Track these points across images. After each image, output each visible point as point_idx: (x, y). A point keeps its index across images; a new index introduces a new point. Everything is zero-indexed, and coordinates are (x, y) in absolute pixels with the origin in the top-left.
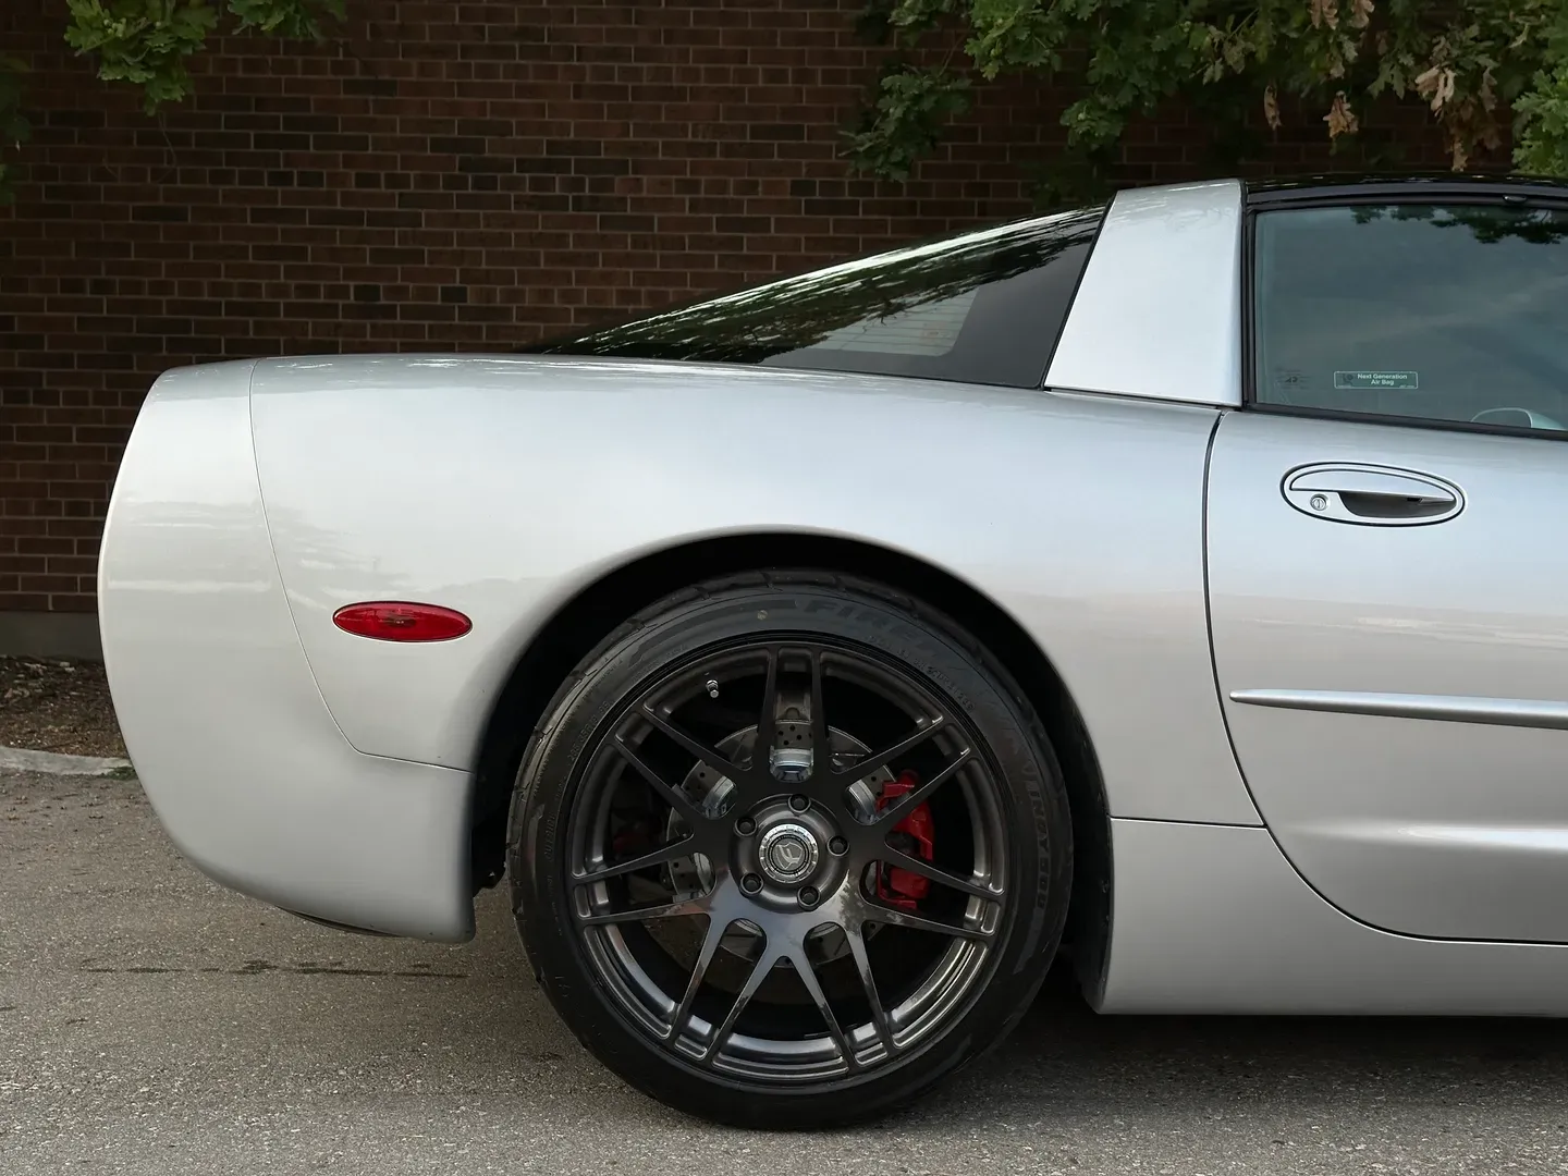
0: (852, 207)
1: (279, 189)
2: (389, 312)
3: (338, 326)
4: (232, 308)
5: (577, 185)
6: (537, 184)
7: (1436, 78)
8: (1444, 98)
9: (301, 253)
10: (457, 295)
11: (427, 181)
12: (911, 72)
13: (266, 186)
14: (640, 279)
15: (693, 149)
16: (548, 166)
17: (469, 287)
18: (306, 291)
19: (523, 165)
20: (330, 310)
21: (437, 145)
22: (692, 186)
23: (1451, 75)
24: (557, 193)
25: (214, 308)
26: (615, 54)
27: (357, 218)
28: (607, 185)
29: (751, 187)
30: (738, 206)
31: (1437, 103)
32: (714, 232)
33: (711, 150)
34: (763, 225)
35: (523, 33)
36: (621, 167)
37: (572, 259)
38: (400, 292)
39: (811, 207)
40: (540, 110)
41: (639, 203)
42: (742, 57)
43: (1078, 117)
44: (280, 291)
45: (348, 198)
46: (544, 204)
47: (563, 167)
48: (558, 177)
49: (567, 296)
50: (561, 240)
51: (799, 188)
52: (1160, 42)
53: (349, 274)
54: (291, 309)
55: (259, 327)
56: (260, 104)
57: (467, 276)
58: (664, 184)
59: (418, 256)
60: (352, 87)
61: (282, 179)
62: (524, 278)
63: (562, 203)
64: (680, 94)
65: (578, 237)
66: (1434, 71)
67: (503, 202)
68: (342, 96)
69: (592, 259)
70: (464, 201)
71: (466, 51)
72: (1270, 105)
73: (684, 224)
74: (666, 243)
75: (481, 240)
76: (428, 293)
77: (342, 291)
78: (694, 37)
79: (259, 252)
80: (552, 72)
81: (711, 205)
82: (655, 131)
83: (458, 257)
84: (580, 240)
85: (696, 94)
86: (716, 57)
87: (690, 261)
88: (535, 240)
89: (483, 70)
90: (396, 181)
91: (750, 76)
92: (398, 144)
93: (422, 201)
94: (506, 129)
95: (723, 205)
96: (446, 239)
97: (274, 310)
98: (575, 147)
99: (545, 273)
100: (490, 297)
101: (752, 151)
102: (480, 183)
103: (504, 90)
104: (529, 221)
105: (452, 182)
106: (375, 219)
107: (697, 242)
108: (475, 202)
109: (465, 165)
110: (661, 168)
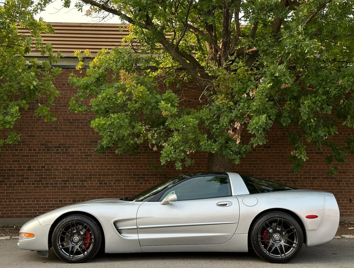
1: (16, 152)
2: (33, 170)
3: (25, 172)
4: (8, 170)
5: (63, 150)
6: (57, 150)
9: (19, 161)
10: (44, 167)
11: (39, 150)
13: (14, 151)
14: (72, 164)
15: (81, 144)
16: (58, 147)
18: (19, 167)
19: (54, 147)
20: (23, 170)
21: (41, 145)
22: (81, 150)
24: (60, 151)
25: (5, 170)
26: (68, 131)
27: (28, 156)
28: (67, 150)
29: (90, 150)
30: (88, 153)
32: (84, 157)
33: (83, 144)
34: (92, 155)
35: (55, 128)
36: (70, 147)
37: (62, 161)
38: (34, 167)
40: (57, 139)
41: (72, 153)
44: (16, 167)
45: (27, 153)
46: (57, 153)
47: (61, 147)
48: (60, 149)
49: (61, 167)
50: (60, 158)
53: (27, 164)
54: (17, 170)
55: (12, 173)
57: (45, 164)
58: (76, 149)
59: (37, 161)
60: (28, 136)
61: (17, 150)
62: (54, 164)
63: (60, 153)
64: (79, 136)
67: (51, 153)
68: (27, 138)
69: (65, 161)
70: (45, 153)
71: (46, 130)
73: (79, 156)
74: (76, 158)
75: (48, 158)
76: (39, 167)
77: (26, 167)
78: (81, 128)
79: (13, 161)
80: (59, 133)
81: (83, 153)
82: (75, 142)
83: (44, 161)
84: (63, 158)
85: (81, 136)
86: (84, 131)
87: (80, 161)
88: (56, 158)
89: (49, 133)
90: (35, 150)
91: (90, 134)
92: (35, 144)
93: (38, 153)
94: (52, 142)
95: (86, 153)
96: (42, 159)
97: (14, 170)
98: (62, 144)
99: (57, 163)
100: (49, 167)
101: (90, 145)
102: (47, 150)
103: (52, 136)
104: (55, 156)
105: (43, 150)
106: (31, 156)
107: (81, 158)
108: (47, 153)
109: (45, 147)
110: (76, 147)
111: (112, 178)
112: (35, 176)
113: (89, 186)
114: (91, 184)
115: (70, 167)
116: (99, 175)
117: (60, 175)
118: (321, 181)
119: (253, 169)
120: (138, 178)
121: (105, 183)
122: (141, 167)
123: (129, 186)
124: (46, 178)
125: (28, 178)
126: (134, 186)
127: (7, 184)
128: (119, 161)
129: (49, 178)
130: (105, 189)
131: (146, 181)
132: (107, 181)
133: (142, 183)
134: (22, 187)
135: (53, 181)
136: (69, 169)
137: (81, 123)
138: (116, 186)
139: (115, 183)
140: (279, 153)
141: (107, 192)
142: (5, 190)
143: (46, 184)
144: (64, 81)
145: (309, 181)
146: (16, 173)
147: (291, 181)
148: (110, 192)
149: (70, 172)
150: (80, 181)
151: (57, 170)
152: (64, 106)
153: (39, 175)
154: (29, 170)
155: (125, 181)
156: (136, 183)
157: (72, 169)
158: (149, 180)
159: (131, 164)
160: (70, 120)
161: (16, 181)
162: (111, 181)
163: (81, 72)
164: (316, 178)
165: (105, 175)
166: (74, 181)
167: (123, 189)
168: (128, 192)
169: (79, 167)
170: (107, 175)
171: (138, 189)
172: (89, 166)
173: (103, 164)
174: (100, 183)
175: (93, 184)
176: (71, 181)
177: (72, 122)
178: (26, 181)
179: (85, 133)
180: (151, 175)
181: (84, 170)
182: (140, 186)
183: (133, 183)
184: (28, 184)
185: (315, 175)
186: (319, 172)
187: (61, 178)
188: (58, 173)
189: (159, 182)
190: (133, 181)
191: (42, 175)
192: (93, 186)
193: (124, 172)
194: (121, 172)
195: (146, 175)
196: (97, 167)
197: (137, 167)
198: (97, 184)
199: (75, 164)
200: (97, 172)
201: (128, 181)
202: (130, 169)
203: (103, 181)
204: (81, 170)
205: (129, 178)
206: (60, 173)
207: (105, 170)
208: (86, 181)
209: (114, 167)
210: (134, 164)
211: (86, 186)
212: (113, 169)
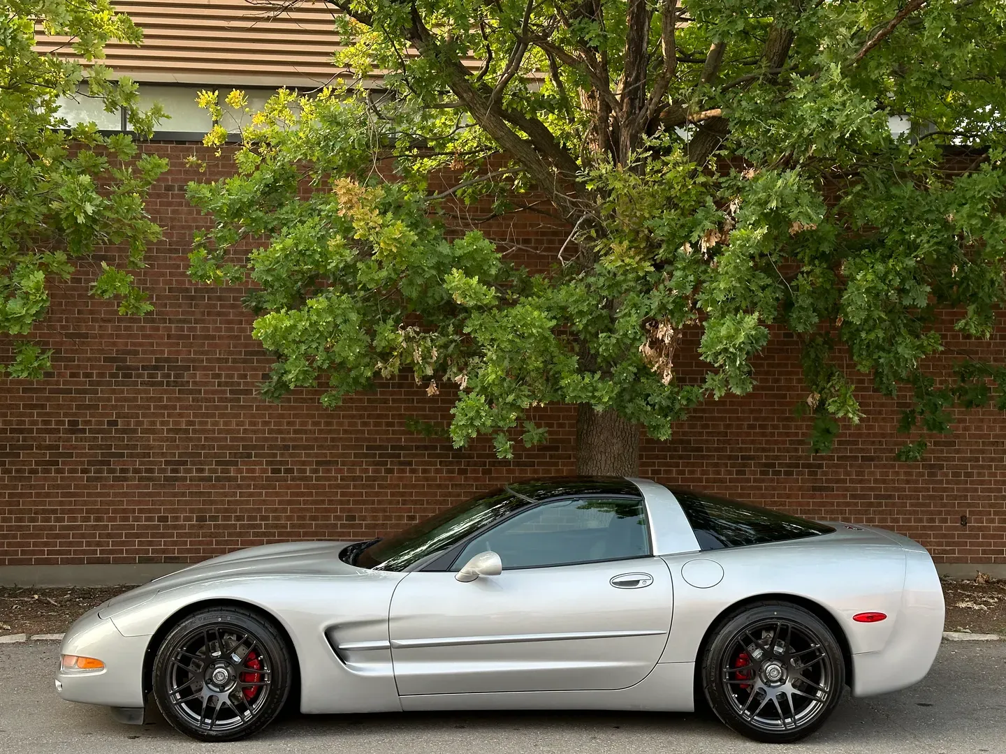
2: (83, 431)
3: (60, 438)
4: (12, 431)
5: (169, 376)
6: (151, 376)
9: (43, 407)
10: (115, 423)
11: (101, 375)
14: (195, 415)
15: (219, 360)
16: (156, 368)
17: (119, 420)
18: (45, 422)
19: (144, 368)
20: (58, 431)
21: (106, 360)
22: (219, 376)
23: (466, 377)
24: (159, 379)
25: (4, 431)
26: (184, 321)
27: (69, 391)
28: (181, 376)
29: (245, 376)
30: (239, 384)
32: (228, 395)
33: (227, 360)
34: (249, 392)
36: (188, 368)
37: (165, 407)
38: (88, 423)
40: (152, 344)
41: (195, 383)
42: (241, 322)
44: (34, 423)
45: (65, 383)
46: (153, 384)
47: (162, 368)
48: (159, 373)
49: (163, 423)
50: (161, 399)
53: (66, 415)
54: (39, 431)
55: (24, 439)
57: (118, 416)
58: (205, 375)
59: (96, 407)
60: (67, 336)
62: (144, 416)
63: (161, 383)
64: (213, 338)
66: (461, 376)
67: (135, 383)
68: (64, 339)
69: (174, 407)
70: (117, 383)
71: (120, 321)
73: (214, 392)
74: (207, 400)
75: (126, 400)
76: (101, 423)
77: (63, 423)
78: (219, 314)
79: (25, 406)
80: (157, 329)
81: (226, 384)
82: (203, 353)
83: (114, 407)
84: (169, 399)
85: (220, 338)
86: (229, 322)
87: (217, 408)
88: (149, 399)
89: (126, 328)
90: (87, 375)
91: (244, 331)
92: (89, 359)
93: (98, 383)
94: (136, 353)
95: (232, 384)
96: (109, 399)
97: (31, 431)
98: (167, 360)
99: (153, 413)
100: (128, 423)
101: (245, 361)
102: (125, 376)
103: (136, 336)
104: (147, 392)
105: (112, 375)
106: (78, 391)
107: (221, 400)
108: (123, 384)
109: (118, 368)
110: (205, 368)
111: (307, 455)
112: (91, 447)
113: (243, 478)
114: (248, 471)
115: (191, 423)
116: (270, 447)
117: (161, 447)
118: (885, 466)
119: (701, 434)
120: (381, 456)
121: (288, 471)
122: (389, 424)
123: (354, 479)
124: (122, 455)
125: (71, 455)
126: (368, 478)
127: (9, 471)
129: (131, 455)
130: (288, 487)
131: (401, 463)
132: (294, 463)
133: (390, 471)
134: (55, 479)
135: (142, 463)
136: (187, 431)
137: (220, 299)
138: (318, 479)
139: (316, 471)
140: (772, 389)
141: (293, 494)
142: (6, 487)
143: (122, 471)
144: (170, 178)
145: (851, 466)
146: (35, 441)
147: (804, 466)
148: (303, 494)
149: (191, 439)
150: (218, 463)
151: (153, 431)
152: (169, 249)
153: (100, 447)
154: (73, 432)
155: (343, 464)
156: (374, 471)
157: (195, 431)
158: (410, 464)
159: (361, 417)
160: (187, 290)
161: (37, 463)
162: (304, 463)
163: (217, 155)
164: (872, 459)
165: (286, 448)
166: (201, 463)
167: (338, 486)
168: (354, 494)
169: (216, 424)
170: (294, 447)
171: (380, 486)
172: (242, 422)
173: (282, 416)
174: (274, 471)
175: (253, 471)
176: (193, 463)
177: (192, 298)
178: (64, 463)
179: (232, 330)
180: (417, 448)
181: (228, 431)
182: (385, 479)
183: (366, 471)
184: (70, 471)
185: (868, 451)
186: (880, 441)
187: (163, 455)
188: (154, 440)
189: (439, 467)
190: (368, 463)
191: (110, 447)
192: (254, 479)
193: (341, 438)
194: (333, 440)
195: (402, 448)
196: (266, 423)
197: (376, 425)
198: (265, 471)
199: (204, 415)
200: (266, 439)
201: (354, 464)
202: (357, 432)
203: (281, 463)
204: (220, 431)
205: (356, 455)
206: (162, 440)
207: (289, 433)
208: (236, 464)
209: (314, 424)
210: (369, 416)
211: (236, 479)
212: (310, 430)
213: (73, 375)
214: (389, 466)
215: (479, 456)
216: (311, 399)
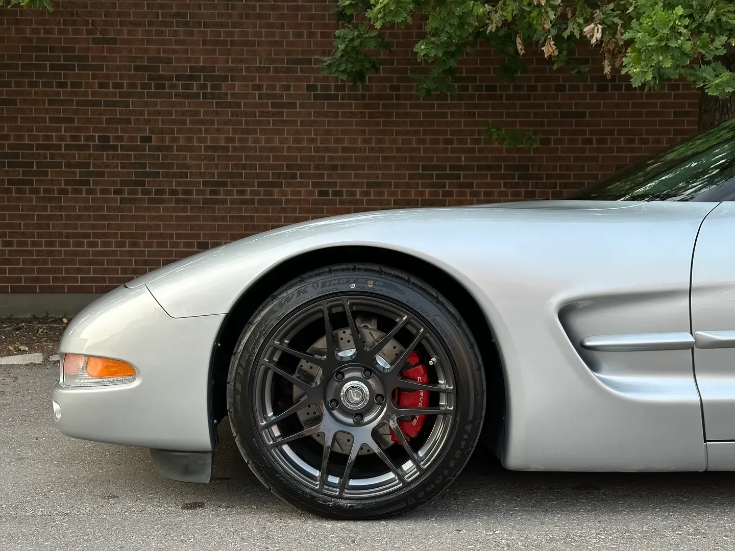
0: (335, 97)
1: (61, 90)
2: (115, 148)
3: (90, 155)
4: (39, 147)
5: (204, 87)
6: (186, 87)
7: (593, 29)
8: (597, 38)
9: (71, 120)
10: (148, 139)
11: (132, 85)
12: (349, 28)
13: (55, 89)
14: (235, 131)
15: (259, 69)
16: (191, 78)
17: (153, 136)
18: (74, 138)
19: (179, 78)
20: (87, 147)
21: (137, 68)
22: (259, 87)
23: (600, 27)
24: (195, 91)
25: (30, 147)
26: (221, 25)
27: (98, 104)
28: (219, 87)
29: (287, 88)
30: (281, 96)
31: (593, 41)
32: (270, 109)
33: (268, 70)
34: (293, 105)
35: (177, 15)
36: (225, 78)
37: (202, 122)
38: (119, 138)
39: (316, 97)
40: (186, 51)
41: (233, 95)
42: (282, 26)
43: (421, 48)
44: (62, 138)
45: (94, 94)
46: (188, 96)
47: (197, 78)
48: (195, 83)
49: (200, 140)
50: (197, 113)
51: (310, 88)
52: (458, 11)
53: (95, 130)
54: (68, 147)
55: (52, 156)
56: (52, 49)
57: (152, 131)
58: (245, 86)
59: (128, 121)
60: (95, 41)
61: (62, 85)
62: (179, 131)
63: (197, 96)
64: (253, 43)
65: (205, 112)
66: (592, 25)
67: (169, 95)
68: (91, 45)
69: (212, 122)
70: (150, 95)
71: (151, 24)
72: (520, 43)
73: (256, 105)
74: (246, 114)
75: (159, 113)
76: (132, 139)
77: (92, 138)
78: (259, 17)
79: (52, 120)
80: (192, 33)
81: (268, 96)
82: (242, 61)
83: (148, 122)
85: (260, 44)
86: (270, 26)
87: (259, 123)
88: (184, 113)
89: (159, 33)
90: (117, 86)
91: (286, 35)
92: (118, 68)
93: (130, 95)
94: (170, 60)
95: (274, 96)
96: (142, 113)
97: (59, 147)
98: (203, 69)
99: (190, 129)
100: (163, 140)
101: (288, 70)
102: (158, 86)
103: (169, 42)
104: (181, 104)
106: (107, 104)
107: (262, 114)
108: (155, 95)
109: (150, 78)
110: (244, 79)
111: (357, 176)
112: (124, 166)
113: (288, 201)
114: (293, 193)
115: (229, 140)
116: (317, 167)
117: (199, 166)
120: (439, 177)
121: (336, 193)
122: (448, 142)
124: (157, 175)
125: (102, 174)
126: (425, 202)
127: (36, 191)
128: (378, 124)
129: (167, 175)
130: (337, 212)
131: (461, 185)
132: (343, 185)
134: (86, 200)
135: (178, 184)
136: (226, 149)
138: (369, 202)
139: (367, 194)
142: (34, 208)
143: (158, 192)
146: (63, 158)
149: (229, 158)
150: (260, 185)
151: (189, 149)
153: (133, 166)
154: (104, 149)
155: (397, 185)
156: (431, 194)
157: (234, 148)
158: (470, 185)
159: (417, 133)
161: (67, 183)
162: (354, 185)
165: (335, 167)
166: (242, 184)
169: (257, 141)
170: (343, 167)
172: (286, 139)
173: (329, 132)
174: (321, 193)
175: (299, 193)
176: (234, 185)
178: (95, 183)
179: (273, 35)
180: (479, 168)
181: (271, 150)
183: (422, 193)
184: (103, 192)
187: (201, 175)
188: (191, 158)
189: (503, 189)
190: (425, 186)
191: (143, 166)
192: (298, 202)
193: (394, 157)
194: (385, 159)
195: (461, 168)
196: (312, 140)
197: (434, 142)
198: (311, 193)
199: (244, 131)
200: (311, 158)
201: (408, 185)
202: (412, 150)
203: (329, 184)
204: (262, 149)
205: (411, 177)
206: (199, 158)
207: (336, 151)
208: (279, 185)
209: (365, 141)
210: (425, 132)
211: (280, 202)
212: (360, 149)
213: (101, 85)
214: (447, 189)
215: (549, 177)
216: (361, 113)
